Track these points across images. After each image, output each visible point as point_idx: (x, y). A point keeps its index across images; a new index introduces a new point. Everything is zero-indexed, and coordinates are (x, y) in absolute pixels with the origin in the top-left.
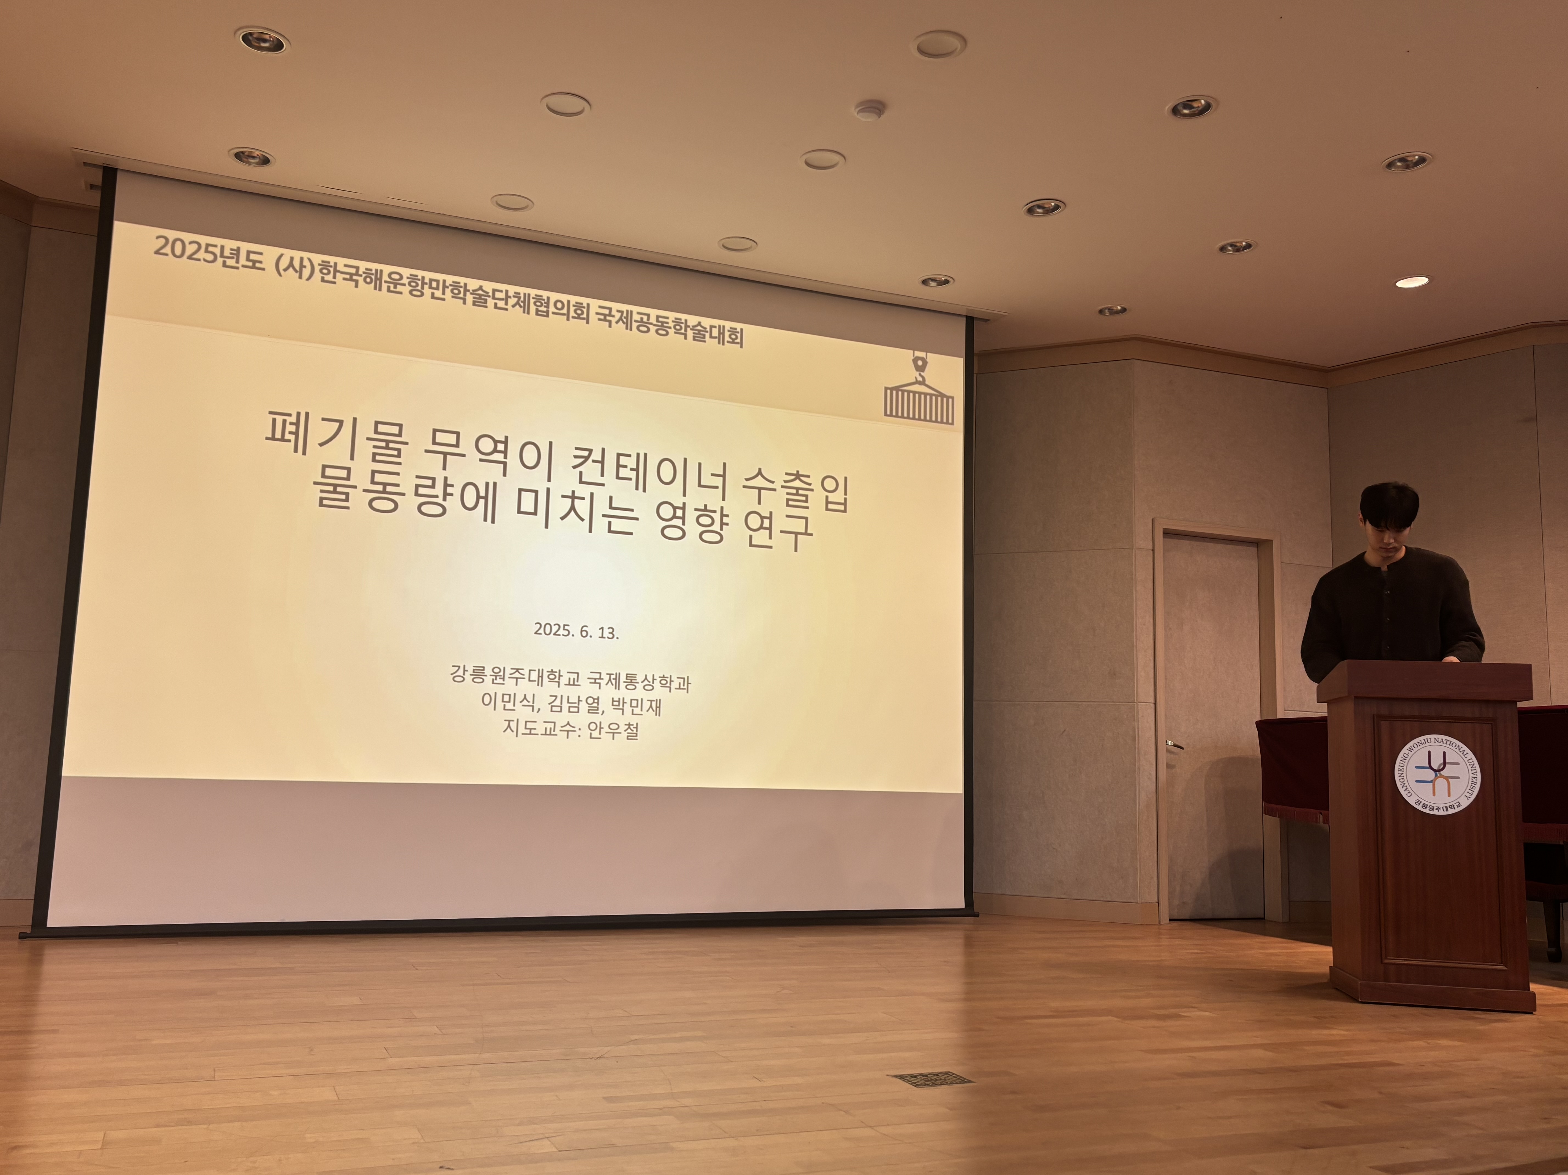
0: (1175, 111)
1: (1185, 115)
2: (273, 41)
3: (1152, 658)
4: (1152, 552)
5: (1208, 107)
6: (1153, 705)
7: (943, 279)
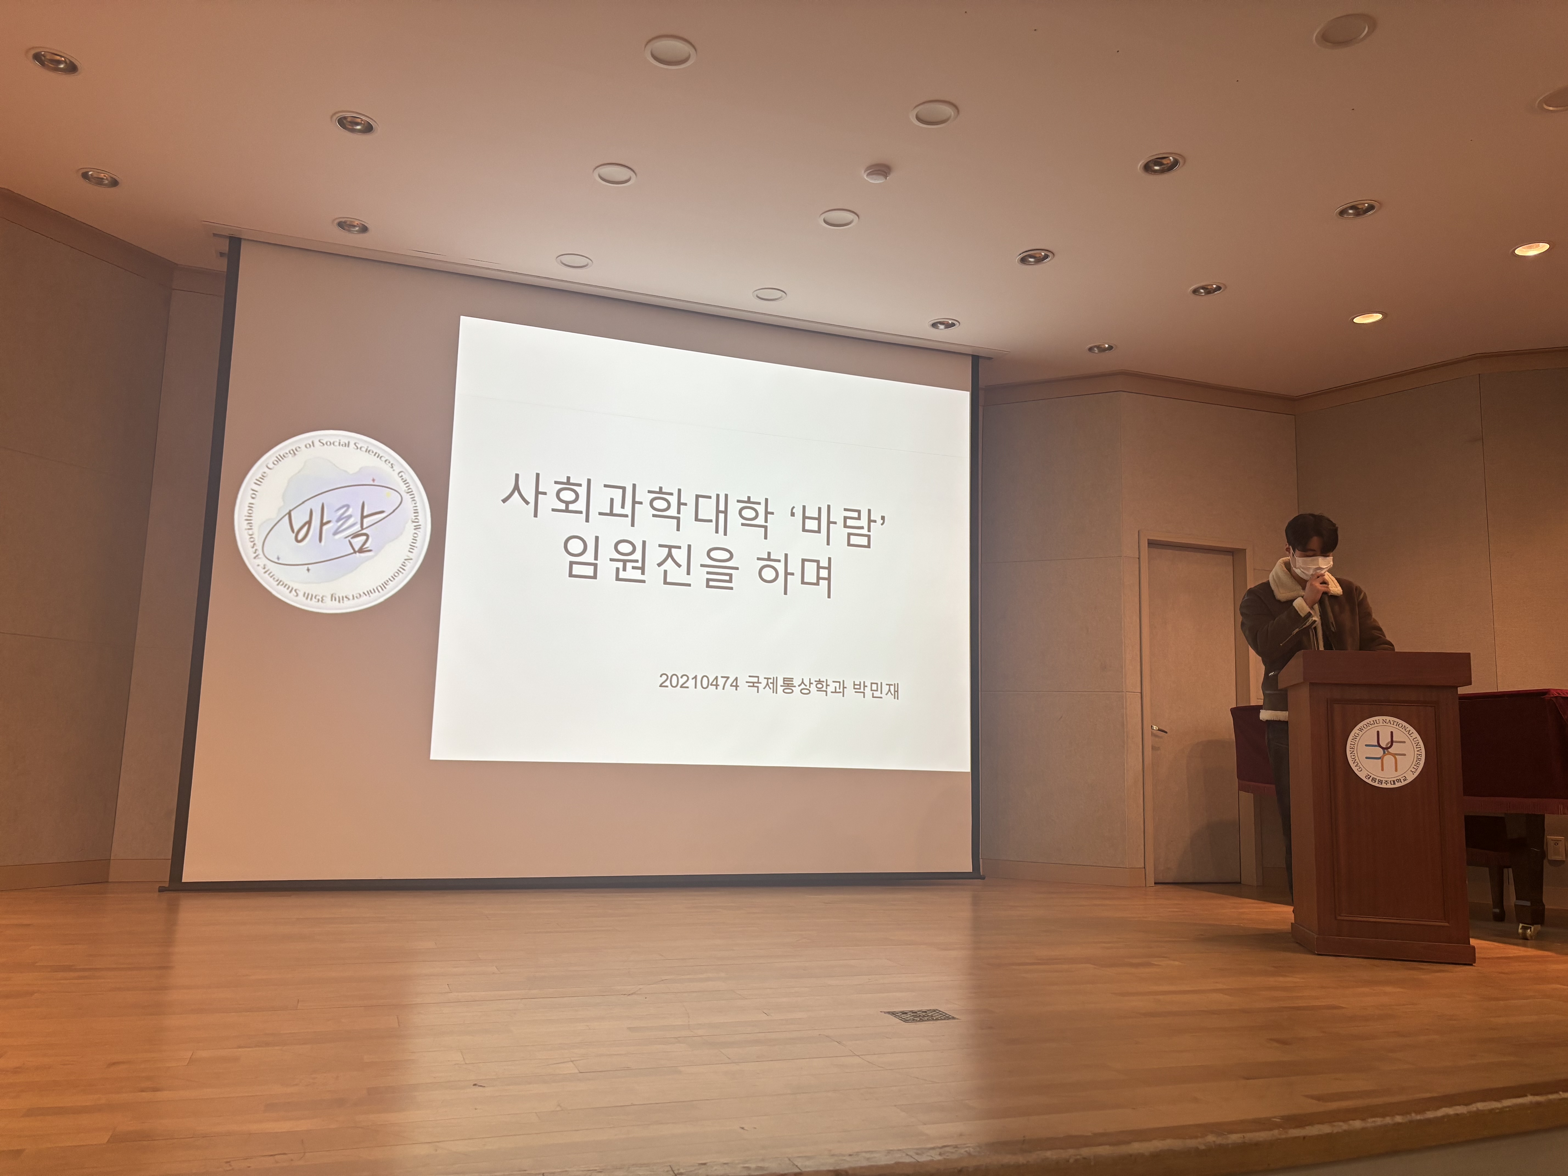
0: (1147, 168)
1: (1156, 171)
2: (364, 124)
3: (1138, 653)
4: (1138, 559)
5: (1176, 163)
6: (1139, 694)
7: (950, 322)
